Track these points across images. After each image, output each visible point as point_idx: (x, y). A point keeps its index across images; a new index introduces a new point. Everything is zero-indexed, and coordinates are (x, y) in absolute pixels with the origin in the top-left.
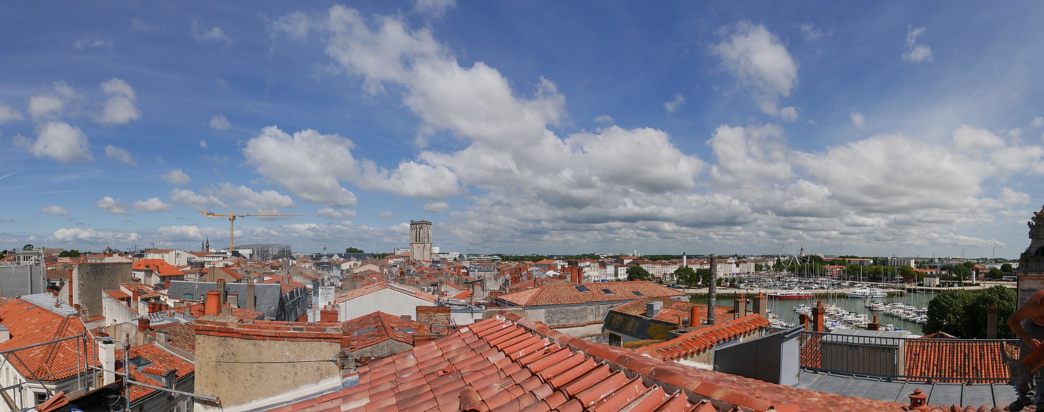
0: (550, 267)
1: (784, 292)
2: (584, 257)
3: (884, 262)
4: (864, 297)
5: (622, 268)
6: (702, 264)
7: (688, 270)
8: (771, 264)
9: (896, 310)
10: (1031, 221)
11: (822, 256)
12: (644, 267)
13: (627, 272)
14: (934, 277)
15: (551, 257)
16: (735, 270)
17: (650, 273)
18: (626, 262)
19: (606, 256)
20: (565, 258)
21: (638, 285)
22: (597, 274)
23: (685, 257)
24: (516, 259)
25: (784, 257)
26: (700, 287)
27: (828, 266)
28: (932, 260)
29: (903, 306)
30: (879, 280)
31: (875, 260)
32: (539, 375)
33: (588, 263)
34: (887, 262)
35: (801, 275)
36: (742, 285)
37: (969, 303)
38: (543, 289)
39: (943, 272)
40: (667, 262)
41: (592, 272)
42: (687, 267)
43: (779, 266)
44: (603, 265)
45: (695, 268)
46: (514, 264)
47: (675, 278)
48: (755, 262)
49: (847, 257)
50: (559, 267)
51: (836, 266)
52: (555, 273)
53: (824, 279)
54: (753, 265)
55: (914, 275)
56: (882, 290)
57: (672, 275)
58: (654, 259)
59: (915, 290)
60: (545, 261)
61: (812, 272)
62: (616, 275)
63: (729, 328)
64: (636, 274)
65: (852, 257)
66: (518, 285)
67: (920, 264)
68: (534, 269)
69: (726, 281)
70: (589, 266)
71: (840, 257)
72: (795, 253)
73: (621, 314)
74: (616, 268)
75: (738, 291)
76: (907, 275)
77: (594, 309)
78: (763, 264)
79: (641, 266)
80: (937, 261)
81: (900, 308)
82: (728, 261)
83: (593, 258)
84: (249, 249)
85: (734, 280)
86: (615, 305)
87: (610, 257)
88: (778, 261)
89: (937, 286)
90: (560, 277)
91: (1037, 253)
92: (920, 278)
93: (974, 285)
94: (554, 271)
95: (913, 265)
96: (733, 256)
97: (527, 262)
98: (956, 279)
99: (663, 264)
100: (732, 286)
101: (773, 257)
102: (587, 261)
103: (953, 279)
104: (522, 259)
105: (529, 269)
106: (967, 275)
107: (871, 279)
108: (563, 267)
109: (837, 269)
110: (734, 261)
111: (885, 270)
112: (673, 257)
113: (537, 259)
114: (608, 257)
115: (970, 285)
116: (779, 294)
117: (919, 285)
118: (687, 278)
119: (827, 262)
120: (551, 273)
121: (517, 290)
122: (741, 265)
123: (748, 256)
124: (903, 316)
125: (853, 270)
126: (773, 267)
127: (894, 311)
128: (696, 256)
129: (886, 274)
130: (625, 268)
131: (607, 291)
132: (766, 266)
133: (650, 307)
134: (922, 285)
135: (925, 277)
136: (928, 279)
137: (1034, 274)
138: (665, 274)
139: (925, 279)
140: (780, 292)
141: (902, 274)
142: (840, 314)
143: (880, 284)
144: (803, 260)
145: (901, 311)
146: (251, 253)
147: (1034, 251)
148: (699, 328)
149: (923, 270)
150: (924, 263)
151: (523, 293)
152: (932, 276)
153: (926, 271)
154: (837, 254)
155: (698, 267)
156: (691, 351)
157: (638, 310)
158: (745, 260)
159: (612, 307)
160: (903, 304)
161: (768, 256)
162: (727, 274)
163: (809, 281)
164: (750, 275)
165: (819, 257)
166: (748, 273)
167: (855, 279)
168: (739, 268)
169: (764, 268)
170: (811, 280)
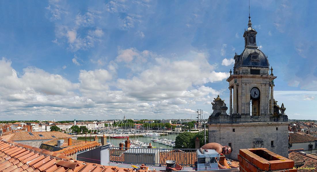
0: (19, 125)
1: (117, 135)
2: (33, 122)
3: (159, 121)
4: (150, 137)
5: (49, 127)
6: (82, 124)
7: (76, 127)
8: (111, 123)
9: (164, 142)
10: (213, 102)
11: (133, 120)
12: (58, 126)
13: (50, 128)
14: (179, 127)
15: (19, 121)
16: (96, 126)
17: (61, 128)
18: (50, 124)
19: (42, 121)
20: (25, 122)
21: (54, 133)
22: (38, 129)
23: (75, 121)
24: (5, 122)
25: (117, 120)
26: (81, 134)
27: (135, 124)
28: (178, 120)
29: (167, 140)
30: (157, 129)
31: (155, 121)
32: (7, 154)
33: (34, 124)
34: (160, 121)
35: (124, 128)
36: (99, 133)
37: (192, 138)
38: (16, 134)
39: (183, 125)
40: (67, 124)
41: (36, 128)
42: (76, 125)
43: (115, 124)
44: (41, 125)
45: (79, 126)
46: (4, 124)
47: (71, 131)
48: (105, 123)
49: (143, 120)
50: (23, 125)
51: (139, 124)
52: (21, 128)
53: (134, 129)
54: (104, 124)
55: (171, 127)
56: (158, 133)
57: (70, 129)
58: (62, 123)
59: (171, 133)
60: (17, 123)
61: (128, 127)
62: (46, 129)
63: (83, 146)
64: (54, 128)
65: (145, 120)
66: (6, 133)
67: (174, 122)
68: (12, 126)
69: (93, 131)
70: (35, 125)
71: (141, 120)
72: (121, 119)
73: (46, 145)
74: (46, 126)
75: (97, 135)
76: (168, 127)
77: (35, 143)
78: (108, 124)
79: (57, 126)
80: (180, 121)
81: (165, 141)
82: (93, 123)
83: (36, 122)
85: (96, 131)
86: (44, 141)
87: (44, 122)
88: (114, 122)
89: (181, 131)
90: (23, 129)
91: (216, 116)
92: (173, 128)
93: (196, 131)
94: (20, 127)
95: (170, 122)
96: (95, 121)
97: (9, 124)
98: (188, 128)
99: (66, 125)
100: (95, 133)
101: (112, 120)
102: (34, 123)
103: (187, 128)
104: (7, 122)
105: (10, 126)
106: (193, 126)
107: (153, 129)
108: (24, 125)
109: (139, 125)
110: (96, 123)
111: (159, 125)
112: (70, 122)
113: (13, 122)
114: (43, 122)
115: (194, 130)
116: (115, 136)
117: (173, 131)
118: (76, 130)
119: (135, 122)
120: (19, 128)
121: (5, 135)
122: (99, 124)
123: (102, 121)
124: (167, 144)
125: (146, 125)
126: (112, 125)
127: (163, 142)
128: (80, 121)
129: (159, 127)
130: (50, 127)
131: (41, 135)
132: (109, 124)
133: (59, 142)
134: (174, 131)
135: (175, 127)
136: (177, 128)
137: (214, 124)
138: (67, 129)
139: (175, 128)
140: (115, 135)
141: (166, 126)
142: (140, 144)
143: (157, 131)
144: (125, 121)
145: (166, 142)
147: (214, 115)
148: (71, 146)
149: (175, 125)
150: (175, 122)
151: (7, 136)
152: (178, 127)
153: (176, 125)
154: (139, 119)
155: (81, 125)
156: (67, 154)
157: (53, 143)
158: (100, 122)
159: (43, 142)
160: (167, 139)
161: (110, 120)
162: (93, 128)
163: (127, 130)
164: (103, 128)
165: (132, 120)
166: (102, 128)
167: (147, 129)
168: (98, 126)
169: (108, 126)
170: (128, 130)
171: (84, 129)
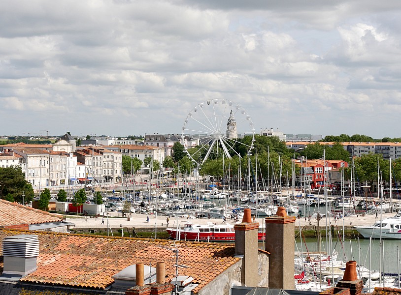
8: (159, 156)
16: (74, 170)
25: (192, 139)
27: (301, 162)
35: (234, 184)
36: (101, 209)
43: (179, 161)
48: (123, 151)
49: (344, 138)
51: (320, 162)
54: (118, 159)
65: (355, 139)
71: (328, 139)
72: (217, 131)
75: (91, 222)
78: (142, 157)
82: (56, 149)
85: (81, 195)
88: (177, 149)
100: (75, 210)
101: (164, 139)
109: (325, 167)
110: (71, 149)
119: (295, 153)
122: (88, 159)
126: (166, 164)
132: (148, 161)
144: (239, 147)
158: (97, 147)
161: (149, 138)
162: (54, 183)
163: (256, 198)
164: (111, 184)
165: (274, 140)
166: (108, 178)
167: (373, 192)
168: (83, 167)
169: (143, 168)
170: (262, 195)
171: (12, 185)
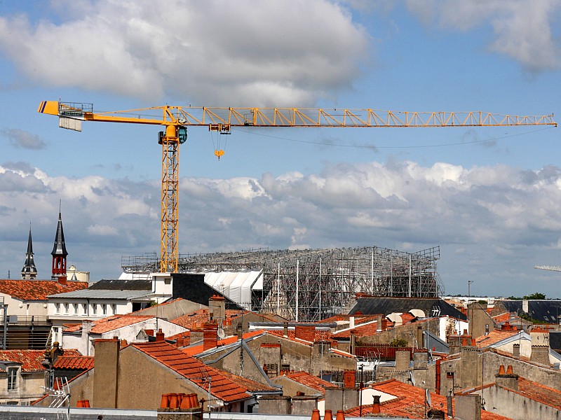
84: (250, 267)
146: (259, 286)
